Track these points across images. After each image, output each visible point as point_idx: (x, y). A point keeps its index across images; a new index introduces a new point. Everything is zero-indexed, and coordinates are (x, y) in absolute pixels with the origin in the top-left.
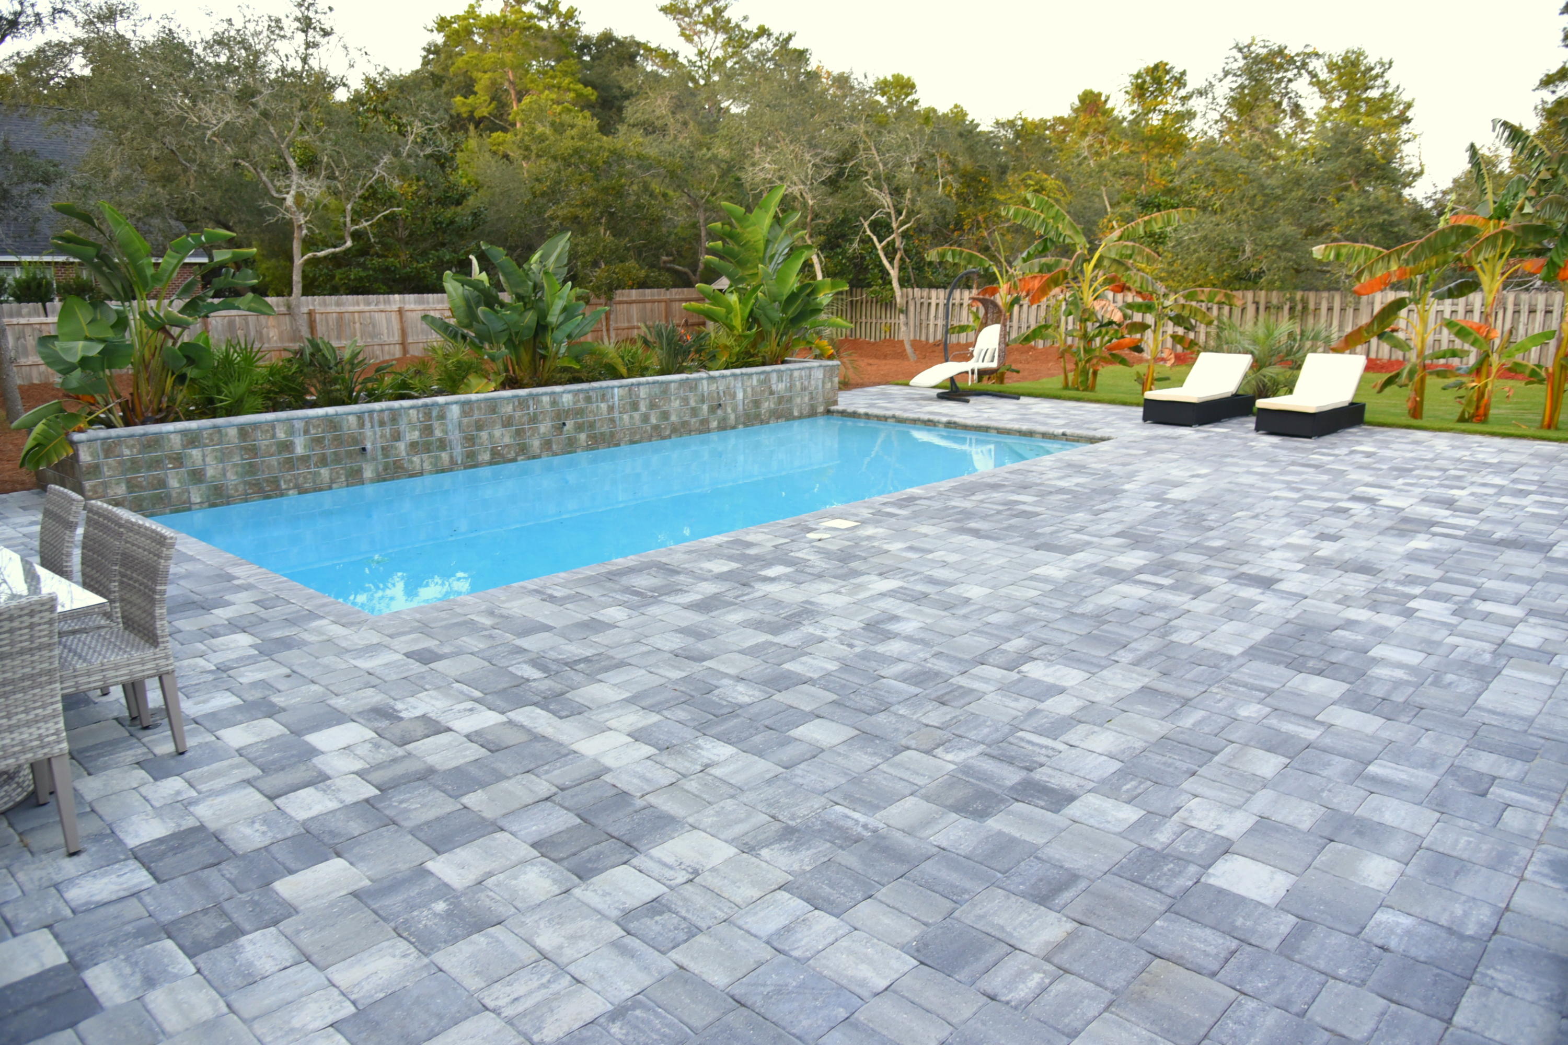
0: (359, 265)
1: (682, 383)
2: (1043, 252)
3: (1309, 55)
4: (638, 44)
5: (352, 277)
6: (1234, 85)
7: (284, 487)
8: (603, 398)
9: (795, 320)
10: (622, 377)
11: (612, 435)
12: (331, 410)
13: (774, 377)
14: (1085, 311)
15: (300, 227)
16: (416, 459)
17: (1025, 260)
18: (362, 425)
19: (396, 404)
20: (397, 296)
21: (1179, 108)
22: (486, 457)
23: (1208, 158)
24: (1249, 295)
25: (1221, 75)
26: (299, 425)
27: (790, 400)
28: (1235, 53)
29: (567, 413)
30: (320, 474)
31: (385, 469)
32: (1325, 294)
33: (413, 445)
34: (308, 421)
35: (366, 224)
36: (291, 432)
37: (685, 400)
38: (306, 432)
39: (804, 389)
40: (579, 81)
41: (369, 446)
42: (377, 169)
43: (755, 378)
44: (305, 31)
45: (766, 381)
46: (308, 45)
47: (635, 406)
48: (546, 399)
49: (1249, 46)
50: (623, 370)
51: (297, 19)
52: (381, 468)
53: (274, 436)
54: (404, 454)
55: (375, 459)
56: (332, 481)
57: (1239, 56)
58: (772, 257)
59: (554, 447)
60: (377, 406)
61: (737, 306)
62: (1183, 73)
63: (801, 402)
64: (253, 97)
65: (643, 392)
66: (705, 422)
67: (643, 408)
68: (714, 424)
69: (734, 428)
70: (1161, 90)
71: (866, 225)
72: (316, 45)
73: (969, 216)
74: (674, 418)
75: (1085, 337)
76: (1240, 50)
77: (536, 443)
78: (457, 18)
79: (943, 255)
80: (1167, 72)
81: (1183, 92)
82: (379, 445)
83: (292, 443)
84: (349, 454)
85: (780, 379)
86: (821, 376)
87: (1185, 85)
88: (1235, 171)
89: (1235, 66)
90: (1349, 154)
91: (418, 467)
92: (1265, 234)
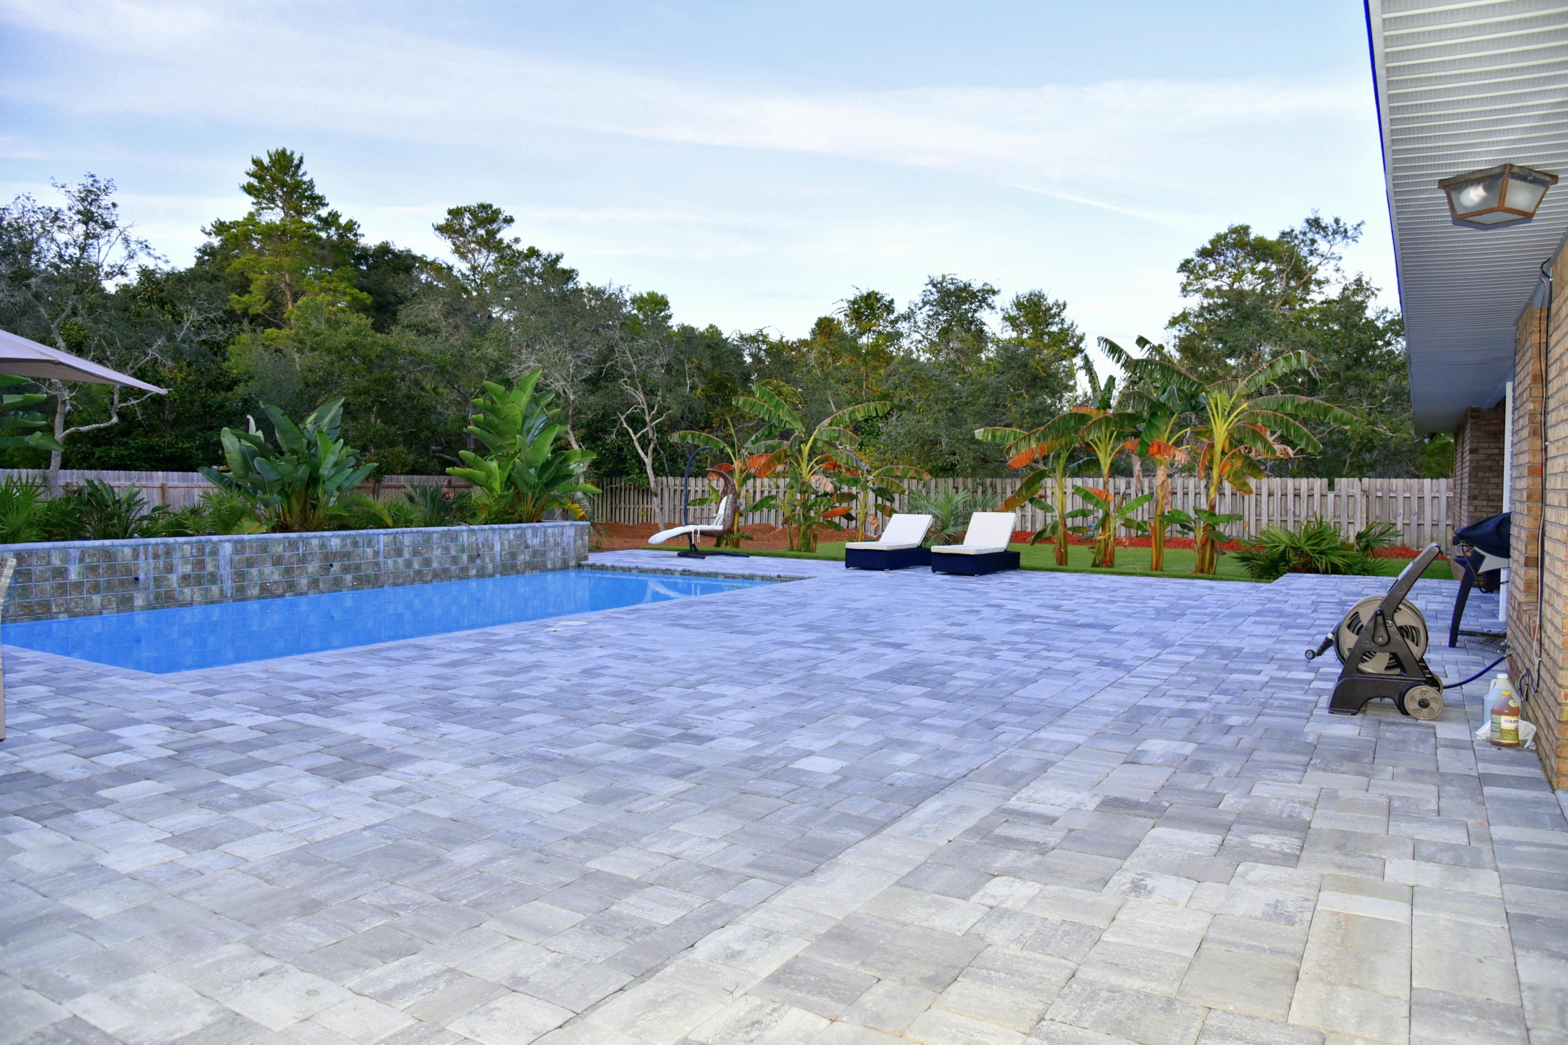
0: (119, 444)
1: (443, 534)
2: (769, 436)
3: (988, 292)
4: (414, 258)
5: (113, 455)
6: (931, 313)
7: (54, 610)
8: (370, 544)
9: (550, 484)
10: (388, 527)
11: (377, 577)
12: (107, 542)
13: (529, 533)
14: (803, 484)
15: (64, 402)
16: (187, 591)
17: (753, 443)
18: (136, 556)
19: (171, 540)
20: (160, 473)
21: (889, 329)
22: (255, 592)
23: (908, 367)
24: (950, 481)
25: (920, 305)
26: (75, 554)
27: (544, 553)
28: (930, 287)
29: (335, 555)
30: (91, 600)
31: (156, 598)
32: (1009, 480)
33: (185, 578)
34: (84, 550)
35: (135, 402)
36: (66, 559)
37: (447, 549)
38: (81, 560)
39: (557, 544)
40: (355, 286)
41: (142, 577)
42: (150, 351)
43: (511, 532)
44: (86, 223)
45: (522, 536)
46: (87, 236)
47: (399, 552)
48: (315, 542)
49: (941, 283)
50: (389, 521)
51: (79, 212)
52: (152, 598)
53: (49, 563)
54: (175, 585)
55: (147, 588)
56: (103, 607)
57: (934, 290)
58: (529, 430)
59: (321, 586)
60: (153, 541)
61: (497, 471)
62: (892, 302)
63: (554, 557)
64: (27, 278)
65: (407, 540)
66: (464, 570)
67: (407, 555)
68: (474, 572)
69: (492, 576)
70: (874, 316)
71: (622, 418)
72: (97, 237)
73: (717, 416)
74: (435, 565)
75: (807, 508)
76: (935, 286)
77: (304, 582)
78: (235, 224)
79: (684, 438)
80: (878, 300)
81: (892, 317)
82: (151, 576)
83: (66, 570)
84: (122, 583)
85: (535, 535)
86: (573, 534)
87: (893, 312)
88: (930, 378)
89: (932, 298)
90: (1019, 368)
91: (189, 598)
92: (958, 430)
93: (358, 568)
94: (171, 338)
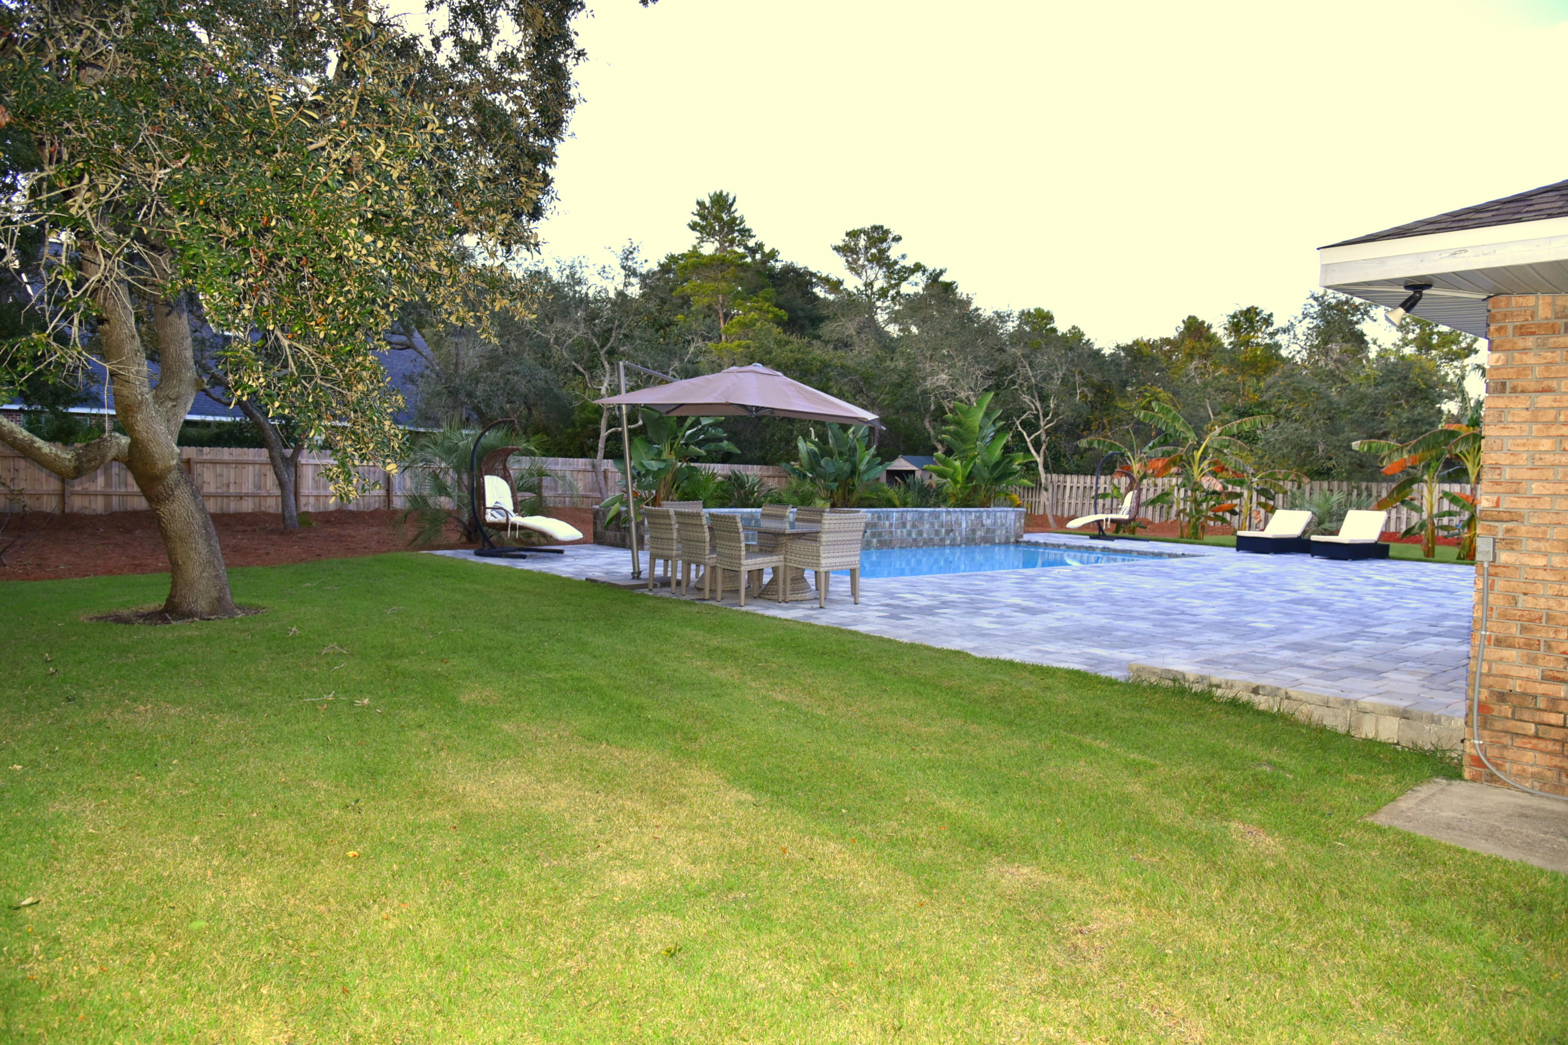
1: (931, 513)
2: (1164, 443)
4: (813, 275)
6: (1311, 326)
8: (887, 518)
9: (998, 480)
10: (897, 507)
11: (891, 541)
13: (985, 514)
14: (1195, 483)
15: (609, 409)
17: (1151, 448)
21: (1268, 341)
23: (1288, 381)
24: (1325, 485)
25: (1300, 317)
27: (994, 531)
28: (1311, 300)
29: (868, 525)
32: (1384, 485)
34: (743, 513)
37: (932, 524)
39: (1002, 525)
43: (973, 514)
45: (979, 517)
47: (904, 525)
49: (1322, 297)
50: (897, 503)
57: (1315, 303)
58: (983, 438)
61: (960, 469)
62: (1271, 315)
63: (1000, 534)
65: (909, 517)
66: (943, 540)
67: (908, 527)
68: (948, 542)
69: (959, 545)
70: (1252, 328)
71: (1018, 423)
73: (1096, 420)
74: (925, 535)
75: (1197, 503)
76: (1316, 299)
79: (1091, 443)
80: (1258, 314)
81: (1270, 330)
85: (988, 517)
86: (1013, 518)
87: (1272, 324)
88: (1309, 390)
89: (1312, 310)
90: (1399, 380)
92: (1335, 438)
93: (880, 534)
94: (682, 360)
